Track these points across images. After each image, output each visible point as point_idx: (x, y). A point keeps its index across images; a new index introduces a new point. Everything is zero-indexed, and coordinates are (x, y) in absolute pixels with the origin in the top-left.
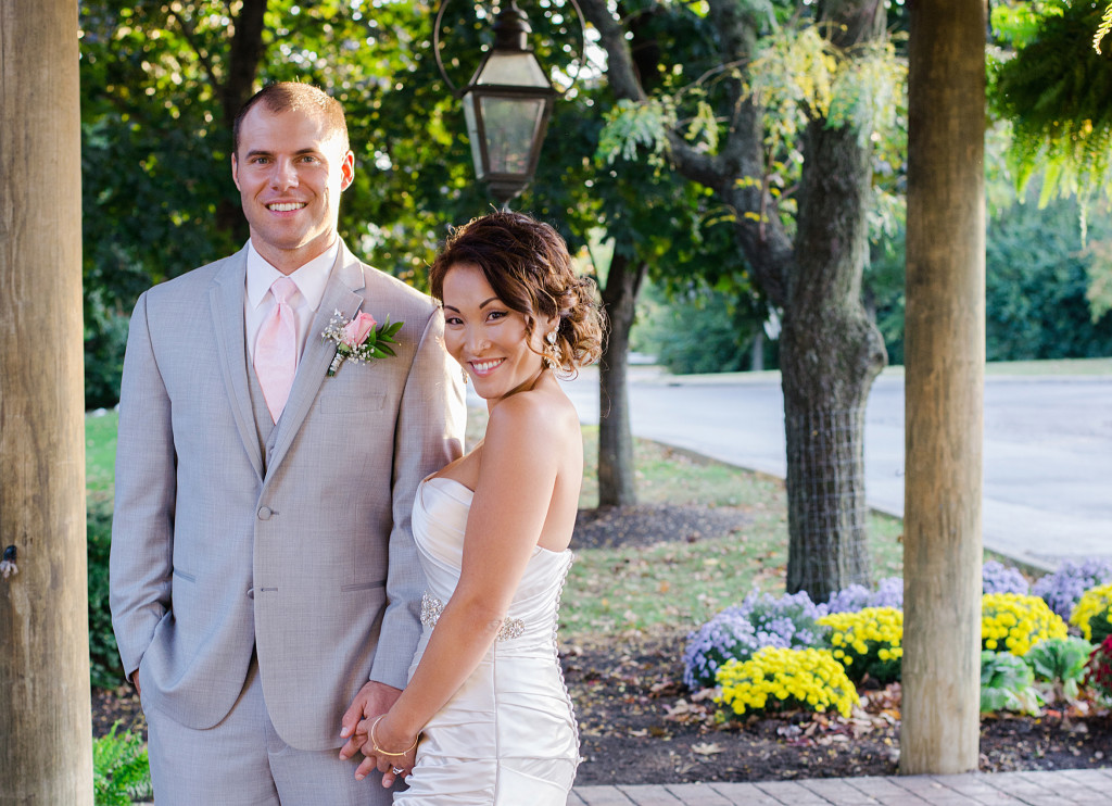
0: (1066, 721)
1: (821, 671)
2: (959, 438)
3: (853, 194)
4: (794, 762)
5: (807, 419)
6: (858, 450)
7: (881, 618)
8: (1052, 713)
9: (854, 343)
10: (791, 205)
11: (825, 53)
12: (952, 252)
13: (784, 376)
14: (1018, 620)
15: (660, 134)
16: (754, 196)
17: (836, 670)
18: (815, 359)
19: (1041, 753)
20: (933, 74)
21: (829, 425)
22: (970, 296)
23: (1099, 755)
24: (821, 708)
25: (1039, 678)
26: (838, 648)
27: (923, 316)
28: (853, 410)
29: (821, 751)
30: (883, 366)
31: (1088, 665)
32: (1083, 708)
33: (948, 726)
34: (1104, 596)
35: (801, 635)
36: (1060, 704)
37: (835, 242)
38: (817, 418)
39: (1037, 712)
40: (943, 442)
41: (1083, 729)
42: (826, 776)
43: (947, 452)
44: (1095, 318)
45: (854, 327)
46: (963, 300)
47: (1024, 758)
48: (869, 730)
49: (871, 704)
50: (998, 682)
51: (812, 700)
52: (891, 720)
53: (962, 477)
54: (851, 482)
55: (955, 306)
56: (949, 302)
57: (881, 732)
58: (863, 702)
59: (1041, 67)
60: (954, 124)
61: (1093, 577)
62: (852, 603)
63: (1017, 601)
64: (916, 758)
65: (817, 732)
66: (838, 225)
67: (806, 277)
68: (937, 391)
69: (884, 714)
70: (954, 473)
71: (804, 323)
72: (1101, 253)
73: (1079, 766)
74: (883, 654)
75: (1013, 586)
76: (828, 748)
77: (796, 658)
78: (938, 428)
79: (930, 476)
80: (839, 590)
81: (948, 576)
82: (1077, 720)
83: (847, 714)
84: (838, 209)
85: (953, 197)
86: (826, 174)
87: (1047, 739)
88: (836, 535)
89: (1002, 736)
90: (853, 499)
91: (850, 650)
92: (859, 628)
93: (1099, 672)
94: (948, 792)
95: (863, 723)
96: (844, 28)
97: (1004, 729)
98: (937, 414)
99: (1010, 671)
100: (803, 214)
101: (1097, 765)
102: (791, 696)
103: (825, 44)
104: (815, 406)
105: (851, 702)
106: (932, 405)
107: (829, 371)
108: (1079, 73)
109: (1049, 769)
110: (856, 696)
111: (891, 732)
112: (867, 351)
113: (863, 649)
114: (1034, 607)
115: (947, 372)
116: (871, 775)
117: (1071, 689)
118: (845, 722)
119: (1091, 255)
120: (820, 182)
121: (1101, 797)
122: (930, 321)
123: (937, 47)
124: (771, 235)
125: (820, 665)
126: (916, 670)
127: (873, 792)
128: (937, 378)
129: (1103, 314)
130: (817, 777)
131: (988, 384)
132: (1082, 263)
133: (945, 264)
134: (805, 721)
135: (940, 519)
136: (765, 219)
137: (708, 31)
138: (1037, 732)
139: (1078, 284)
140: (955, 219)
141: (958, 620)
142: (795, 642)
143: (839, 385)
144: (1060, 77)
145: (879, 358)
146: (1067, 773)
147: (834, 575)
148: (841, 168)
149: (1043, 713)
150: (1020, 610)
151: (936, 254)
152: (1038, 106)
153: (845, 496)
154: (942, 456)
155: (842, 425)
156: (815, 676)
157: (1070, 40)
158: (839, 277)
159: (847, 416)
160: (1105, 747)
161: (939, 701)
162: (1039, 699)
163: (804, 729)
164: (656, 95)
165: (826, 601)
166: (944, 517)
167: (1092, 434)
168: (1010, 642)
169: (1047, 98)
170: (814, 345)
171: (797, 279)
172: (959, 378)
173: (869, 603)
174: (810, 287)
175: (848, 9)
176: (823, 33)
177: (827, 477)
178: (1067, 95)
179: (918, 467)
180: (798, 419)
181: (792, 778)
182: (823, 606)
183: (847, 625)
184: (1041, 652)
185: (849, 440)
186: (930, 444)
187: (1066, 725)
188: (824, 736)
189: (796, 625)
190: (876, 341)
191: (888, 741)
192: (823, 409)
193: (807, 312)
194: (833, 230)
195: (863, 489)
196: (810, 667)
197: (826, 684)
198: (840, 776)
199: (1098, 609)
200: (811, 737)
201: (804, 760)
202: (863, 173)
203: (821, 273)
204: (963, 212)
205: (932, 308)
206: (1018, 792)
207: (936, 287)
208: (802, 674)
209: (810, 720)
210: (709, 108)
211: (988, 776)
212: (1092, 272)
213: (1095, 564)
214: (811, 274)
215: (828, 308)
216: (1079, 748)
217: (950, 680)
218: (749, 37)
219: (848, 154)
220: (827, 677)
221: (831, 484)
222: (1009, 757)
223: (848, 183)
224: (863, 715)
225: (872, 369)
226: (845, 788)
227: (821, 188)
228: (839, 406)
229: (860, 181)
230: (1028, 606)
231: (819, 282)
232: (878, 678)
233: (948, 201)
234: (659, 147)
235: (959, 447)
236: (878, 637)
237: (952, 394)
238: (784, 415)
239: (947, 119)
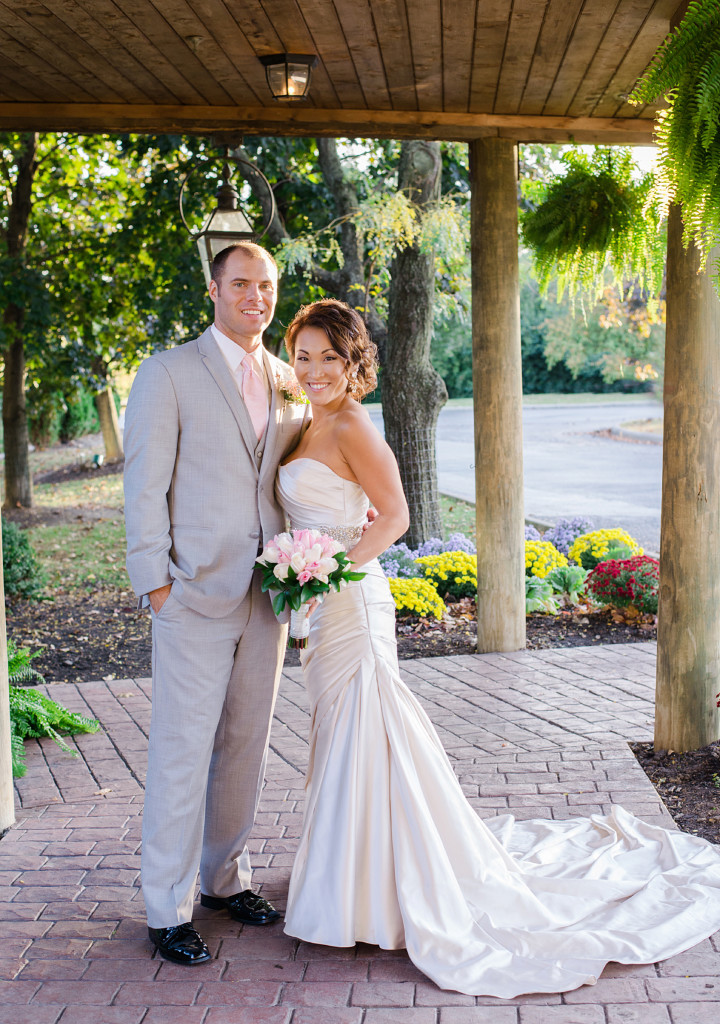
0: (575, 617)
1: (422, 591)
2: (509, 443)
3: (425, 294)
4: (411, 648)
5: (400, 435)
6: (432, 454)
7: (455, 557)
8: (565, 612)
9: (428, 387)
10: (384, 302)
11: (409, 207)
12: (501, 329)
13: (383, 408)
14: (538, 556)
15: (309, 258)
16: (360, 296)
17: (432, 590)
18: (404, 397)
19: (562, 637)
20: (486, 221)
21: (413, 438)
22: (513, 357)
23: (598, 637)
24: (423, 614)
25: (556, 592)
26: (429, 577)
27: (484, 370)
28: (428, 428)
29: (426, 641)
30: (446, 401)
31: (586, 582)
32: (584, 609)
33: (508, 622)
34: (588, 540)
35: (404, 570)
36: (569, 607)
37: (414, 324)
38: (406, 434)
39: (556, 613)
40: (499, 446)
41: (586, 621)
42: (432, 656)
43: (502, 452)
44: (549, 368)
45: (427, 376)
46: (508, 359)
47: (553, 640)
48: (455, 627)
49: (452, 611)
50: (532, 594)
51: (418, 609)
52: (467, 620)
53: (511, 468)
54: (428, 473)
55: (504, 363)
56: (501, 360)
57: (462, 628)
58: (448, 610)
59: (549, 217)
60: (500, 251)
61: (579, 529)
62: (433, 549)
63: (536, 545)
64: (489, 642)
65: (423, 629)
66: (415, 314)
67: (396, 346)
68: (494, 415)
69: (463, 617)
70: (507, 466)
71: (396, 375)
72: (552, 326)
73: (586, 645)
74: (458, 580)
75: (531, 536)
76: (431, 638)
77: (407, 584)
78: (495, 438)
79: (491, 467)
80: (424, 542)
81: (505, 529)
82: (582, 616)
83: (440, 618)
84: (415, 304)
85: (501, 296)
86: (407, 282)
87: (565, 628)
88: (420, 507)
89: (537, 628)
90: (430, 484)
91: (436, 578)
92: (441, 564)
93: (595, 586)
94: (511, 663)
95: (450, 622)
96: (420, 191)
97: (538, 624)
98: (495, 429)
99: (539, 588)
100: (393, 307)
101: (597, 643)
102: (405, 607)
103: (407, 201)
104: (404, 426)
105: (441, 610)
106: (492, 424)
107: (413, 405)
108: (572, 220)
109: (569, 647)
110: (444, 606)
111: (468, 628)
112: (436, 391)
113: (445, 577)
114: (547, 548)
115: (500, 404)
116: (460, 654)
117: (574, 598)
118: (439, 623)
119: (546, 328)
120: (403, 287)
121: (605, 662)
122: (489, 372)
123: (488, 204)
124: (372, 320)
125: (422, 588)
126: (487, 588)
127: (464, 664)
128: (494, 407)
129: (554, 364)
130: (427, 656)
131: (524, 409)
132: (540, 332)
133: (497, 337)
134: (414, 623)
135: (499, 494)
136: (368, 310)
137: (321, 193)
138: (558, 624)
139: (538, 346)
140: (502, 309)
141: (512, 557)
142: (400, 574)
143: (419, 413)
144: (561, 222)
145: (443, 395)
146: (580, 648)
147: (420, 532)
148: (416, 278)
149: (560, 613)
150: (539, 550)
151: (491, 332)
152: (548, 241)
153: (425, 483)
154: (498, 455)
155: (422, 438)
156: (419, 594)
157: (566, 200)
158: (417, 345)
159: (425, 432)
160: (602, 632)
161: (501, 606)
162: (557, 605)
163: (415, 628)
164: (303, 235)
165: (417, 548)
166: (501, 493)
167: (557, 441)
168: (534, 570)
169: (553, 236)
170: (402, 389)
171: (390, 348)
172: (508, 407)
173: (444, 549)
174: (399, 353)
175: (418, 179)
176: (406, 194)
177: (413, 471)
178: (566, 233)
179: (484, 463)
180: (394, 435)
181: (411, 658)
182: (417, 552)
183: (435, 563)
184: (555, 576)
185: (426, 447)
186: (491, 448)
187: (576, 620)
188: (427, 632)
189: (399, 564)
190: (441, 385)
191: (467, 633)
192: (410, 428)
193: (398, 368)
194: (413, 316)
195: (436, 478)
196: (416, 589)
197: (426, 599)
198: (441, 656)
199: (585, 548)
200: (419, 632)
201: (418, 647)
202: (430, 281)
203: (406, 344)
204: (507, 305)
205: (490, 364)
206: (553, 660)
207: (492, 351)
208: (411, 594)
209: (418, 622)
210: (336, 242)
211: (533, 652)
212: (546, 338)
213: (580, 520)
214: (399, 344)
215: (411, 365)
216: (585, 633)
217: (508, 593)
218: (353, 198)
219: (421, 269)
220: (426, 594)
221: (416, 475)
222: (544, 640)
223: (421, 287)
224: (450, 618)
225: (439, 402)
226: (446, 662)
227: (404, 290)
228: (419, 427)
229: (428, 286)
230: (543, 548)
231: (404, 349)
232: (455, 595)
233: (498, 298)
234: (308, 268)
235: (509, 450)
236: (454, 569)
237: (503, 416)
238: (384, 433)
239: (496, 248)
